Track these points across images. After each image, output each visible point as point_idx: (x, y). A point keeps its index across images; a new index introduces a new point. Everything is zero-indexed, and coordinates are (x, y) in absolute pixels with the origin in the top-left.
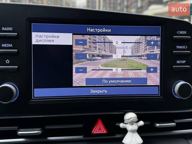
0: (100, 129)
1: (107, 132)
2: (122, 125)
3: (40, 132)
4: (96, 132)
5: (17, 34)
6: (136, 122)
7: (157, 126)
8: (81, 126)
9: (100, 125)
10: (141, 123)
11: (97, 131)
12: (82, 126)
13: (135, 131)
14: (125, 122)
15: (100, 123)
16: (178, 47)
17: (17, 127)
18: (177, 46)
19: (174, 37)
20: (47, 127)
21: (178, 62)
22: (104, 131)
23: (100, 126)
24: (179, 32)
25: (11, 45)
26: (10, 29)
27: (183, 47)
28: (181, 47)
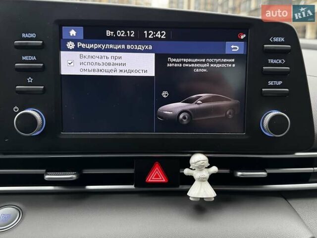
0: (157, 176)
1: (167, 181)
2: (186, 171)
3: (74, 176)
4: (151, 179)
5: (43, 43)
6: (206, 168)
7: (238, 175)
8: (131, 171)
9: (157, 170)
10: (214, 169)
11: (153, 178)
12: (133, 172)
13: (204, 180)
14: (191, 167)
15: (157, 168)
16: (271, 61)
17: (45, 171)
18: (269, 60)
19: (265, 46)
20: (86, 172)
21: (271, 83)
22: (162, 179)
23: (157, 172)
24: (272, 39)
25: (35, 58)
26: (33, 35)
27: (278, 61)
28: (275, 61)
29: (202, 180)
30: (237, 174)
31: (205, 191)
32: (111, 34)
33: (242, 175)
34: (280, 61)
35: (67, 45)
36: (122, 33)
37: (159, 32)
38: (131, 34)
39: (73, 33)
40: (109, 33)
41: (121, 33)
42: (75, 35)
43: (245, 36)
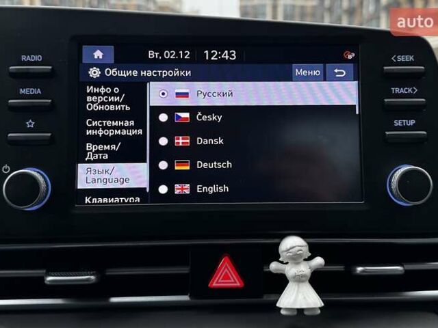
1: (243, 284)
2: (274, 266)
3: (92, 277)
5: (53, 68)
7: (358, 272)
9: (226, 267)
11: (220, 281)
13: (304, 279)
14: (280, 260)
15: (226, 264)
16: (397, 90)
17: (44, 271)
18: (393, 89)
19: (385, 68)
21: (398, 123)
22: (235, 282)
23: (226, 270)
24: (396, 58)
25: (39, 91)
26: (38, 58)
27: (407, 90)
28: (402, 91)
29: (299, 279)
30: (355, 270)
31: (305, 298)
32: (155, 55)
33: (363, 271)
34: (410, 90)
35: (90, 72)
36: (171, 54)
37: (226, 52)
38: (184, 54)
39: (98, 54)
40: (152, 54)
41: (169, 55)
42: (101, 57)
43: (354, 55)
